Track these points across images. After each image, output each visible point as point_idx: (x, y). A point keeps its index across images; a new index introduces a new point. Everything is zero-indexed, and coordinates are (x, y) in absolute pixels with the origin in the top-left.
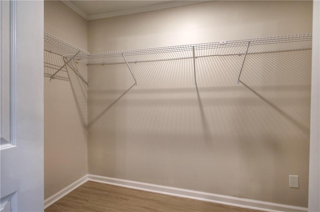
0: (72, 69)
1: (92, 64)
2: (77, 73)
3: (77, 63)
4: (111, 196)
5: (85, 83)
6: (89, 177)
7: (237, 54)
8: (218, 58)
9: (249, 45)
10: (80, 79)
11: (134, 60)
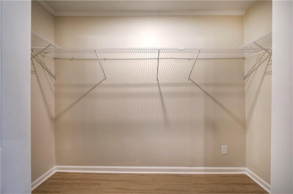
0: (38, 62)
1: (59, 59)
2: (44, 66)
3: (44, 56)
4: (83, 184)
5: (52, 77)
6: (57, 168)
7: (188, 59)
8: (174, 60)
9: (199, 52)
10: (47, 73)
11: (104, 58)
